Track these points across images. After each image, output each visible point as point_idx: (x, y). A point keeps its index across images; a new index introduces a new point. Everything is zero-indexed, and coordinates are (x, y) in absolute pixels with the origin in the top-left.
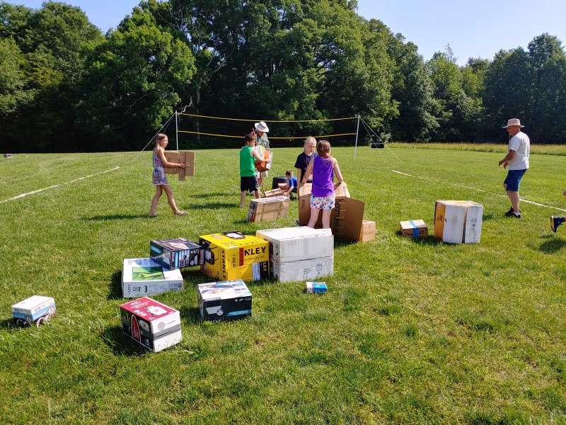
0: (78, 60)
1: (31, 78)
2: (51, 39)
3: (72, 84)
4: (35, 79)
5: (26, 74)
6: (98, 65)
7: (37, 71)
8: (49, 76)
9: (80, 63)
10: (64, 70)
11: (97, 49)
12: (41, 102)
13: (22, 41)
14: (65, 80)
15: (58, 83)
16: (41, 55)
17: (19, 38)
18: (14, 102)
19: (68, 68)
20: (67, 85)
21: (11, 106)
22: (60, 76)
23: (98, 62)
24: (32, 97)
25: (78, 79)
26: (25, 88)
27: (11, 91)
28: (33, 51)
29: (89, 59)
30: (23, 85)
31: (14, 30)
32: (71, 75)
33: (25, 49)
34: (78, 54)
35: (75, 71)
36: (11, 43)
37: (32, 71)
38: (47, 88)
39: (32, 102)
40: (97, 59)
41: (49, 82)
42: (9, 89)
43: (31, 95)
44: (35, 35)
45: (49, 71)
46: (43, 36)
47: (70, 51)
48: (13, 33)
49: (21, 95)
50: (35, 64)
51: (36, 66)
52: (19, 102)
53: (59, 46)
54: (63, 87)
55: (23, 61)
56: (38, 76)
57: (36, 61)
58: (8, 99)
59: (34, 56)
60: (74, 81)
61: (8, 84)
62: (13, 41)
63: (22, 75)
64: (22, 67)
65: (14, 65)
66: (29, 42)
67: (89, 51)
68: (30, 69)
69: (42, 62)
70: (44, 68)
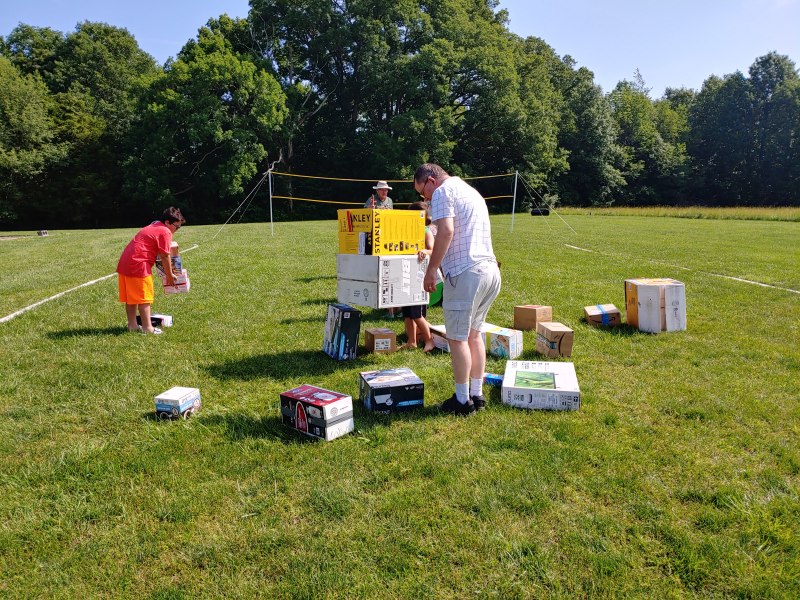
0: (126, 102)
1: (64, 127)
2: (90, 73)
3: (118, 135)
4: (69, 128)
5: (57, 122)
6: (155, 108)
7: (70, 118)
8: (87, 124)
9: (130, 105)
10: (106, 115)
11: (152, 86)
12: (77, 160)
13: (50, 77)
14: (108, 129)
15: (99, 133)
16: (76, 96)
17: (46, 73)
18: (41, 160)
19: (112, 113)
20: (112, 136)
21: (37, 166)
22: (103, 123)
23: (155, 104)
24: (65, 154)
25: (125, 127)
26: (55, 141)
27: (37, 145)
28: (65, 90)
29: (142, 100)
30: (52, 137)
31: (38, 62)
32: (115, 123)
33: (55, 88)
34: (125, 94)
35: (121, 116)
36: (36, 80)
37: (64, 118)
38: (86, 140)
39: (65, 160)
40: (152, 100)
41: (87, 132)
42: (32, 142)
43: (64, 150)
44: (68, 69)
45: (87, 117)
46: (77, 70)
47: (115, 90)
48: (38, 66)
49: (50, 150)
50: (68, 108)
51: (70, 111)
52: (47, 160)
53: (100, 83)
54: (106, 139)
55: (52, 105)
56: (73, 125)
57: (70, 104)
58: (32, 156)
59: (67, 97)
60: (120, 130)
61: (33, 136)
62: (39, 77)
63: (52, 124)
64: (50, 112)
65: (41, 110)
66: (60, 77)
67: (142, 89)
68: (61, 114)
69: (77, 104)
70: (81, 113)
